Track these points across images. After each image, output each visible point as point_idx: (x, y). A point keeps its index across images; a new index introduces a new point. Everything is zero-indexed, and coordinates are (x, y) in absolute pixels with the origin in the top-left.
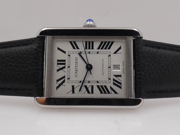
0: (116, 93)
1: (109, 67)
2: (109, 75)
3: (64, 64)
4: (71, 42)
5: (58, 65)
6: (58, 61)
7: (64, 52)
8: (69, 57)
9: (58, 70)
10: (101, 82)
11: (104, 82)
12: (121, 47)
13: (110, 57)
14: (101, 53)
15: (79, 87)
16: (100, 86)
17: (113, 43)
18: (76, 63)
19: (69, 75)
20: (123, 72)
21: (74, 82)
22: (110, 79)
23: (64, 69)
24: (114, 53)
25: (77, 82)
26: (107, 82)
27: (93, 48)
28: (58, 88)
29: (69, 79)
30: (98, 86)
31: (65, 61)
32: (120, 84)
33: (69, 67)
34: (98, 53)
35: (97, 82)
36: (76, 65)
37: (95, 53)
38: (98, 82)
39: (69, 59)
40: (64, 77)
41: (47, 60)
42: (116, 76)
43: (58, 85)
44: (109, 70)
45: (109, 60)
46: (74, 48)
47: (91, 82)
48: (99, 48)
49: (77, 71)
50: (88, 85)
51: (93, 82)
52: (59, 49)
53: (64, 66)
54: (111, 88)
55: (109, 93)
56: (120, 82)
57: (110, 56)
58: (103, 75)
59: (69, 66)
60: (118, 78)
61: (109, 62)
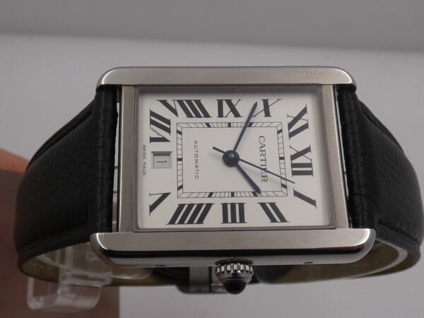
0: (165, 103)
1: (180, 160)
2: (179, 141)
4: (283, 219)
5: (309, 162)
6: (310, 173)
7: (297, 194)
8: (284, 183)
9: (308, 150)
10: (200, 125)
11: (193, 125)
12: (151, 211)
13: (180, 184)
14: (202, 195)
16: (202, 115)
17: (172, 222)
18: (264, 167)
19: (280, 141)
20: (144, 150)
21: (266, 125)
22: (179, 133)
23: (294, 152)
25: (259, 125)
26: (185, 125)
27: (225, 206)
28: (304, 111)
29: (280, 132)
30: (207, 115)
31: (294, 173)
32: (152, 122)
33: (282, 158)
34: (211, 195)
35: (211, 125)
36: (263, 163)
38: (208, 125)
40: (291, 135)
42: (164, 140)
43: (304, 117)
44: (180, 152)
45: (180, 178)
46: (273, 205)
47: (224, 125)
48: (209, 206)
49: (262, 149)
50: (231, 118)
51: (220, 125)
52: (313, 202)
54: (175, 112)
55: (181, 102)
56: (153, 126)
57: (180, 188)
58: (196, 142)
60: (158, 134)
61: (180, 172)
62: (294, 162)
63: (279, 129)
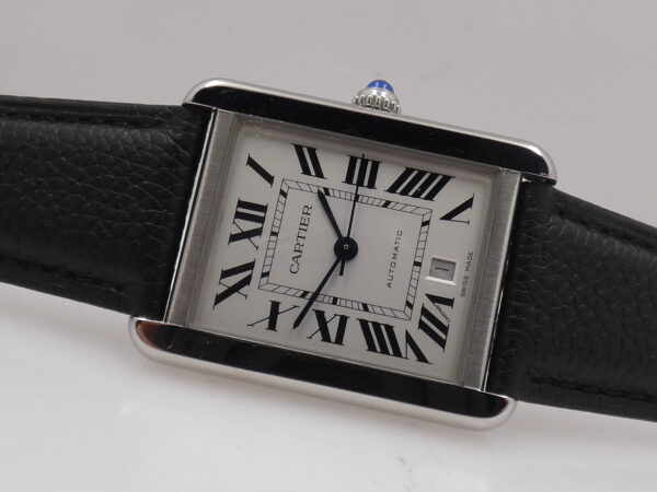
0: (421, 358)
1: (417, 264)
2: (412, 291)
3: (262, 220)
4: (299, 149)
5: (237, 220)
6: (241, 204)
7: (270, 179)
8: (282, 198)
9: (234, 238)
10: (378, 310)
11: (388, 312)
12: (471, 200)
13: (425, 228)
14: (399, 207)
15: (297, 312)
16: (370, 325)
17: (446, 179)
18: (303, 227)
19: (268, 261)
20: (464, 290)
21: (283, 290)
22: (410, 305)
23: (254, 239)
24: (444, 218)
25: (292, 292)
26: (399, 314)
27: (371, 185)
28: (220, 298)
29: (265, 275)
30: (364, 323)
31: (263, 209)
32: (445, 329)
33: (273, 234)
34: (387, 204)
35: (361, 308)
36: (302, 233)
37: (377, 202)
38: (365, 307)
39: (280, 207)
40: (250, 266)
41: (204, 195)
42: (434, 299)
43: (222, 289)
44: (415, 275)
45: (423, 237)
46: (306, 171)
47: (343, 303)
48: (392, 190)
50: (330, 312)
51: (349, 304)
52: (251, 163)
53: (257, 225)
54: (409, 340)
55: (397, 353)
56: (446, 324)
57: (426, 223)
58: (389, 285)
59: (275, 230)
60: (440, 310)
61: (421, 245)
62: (258, 225)
63: (265, 279)
